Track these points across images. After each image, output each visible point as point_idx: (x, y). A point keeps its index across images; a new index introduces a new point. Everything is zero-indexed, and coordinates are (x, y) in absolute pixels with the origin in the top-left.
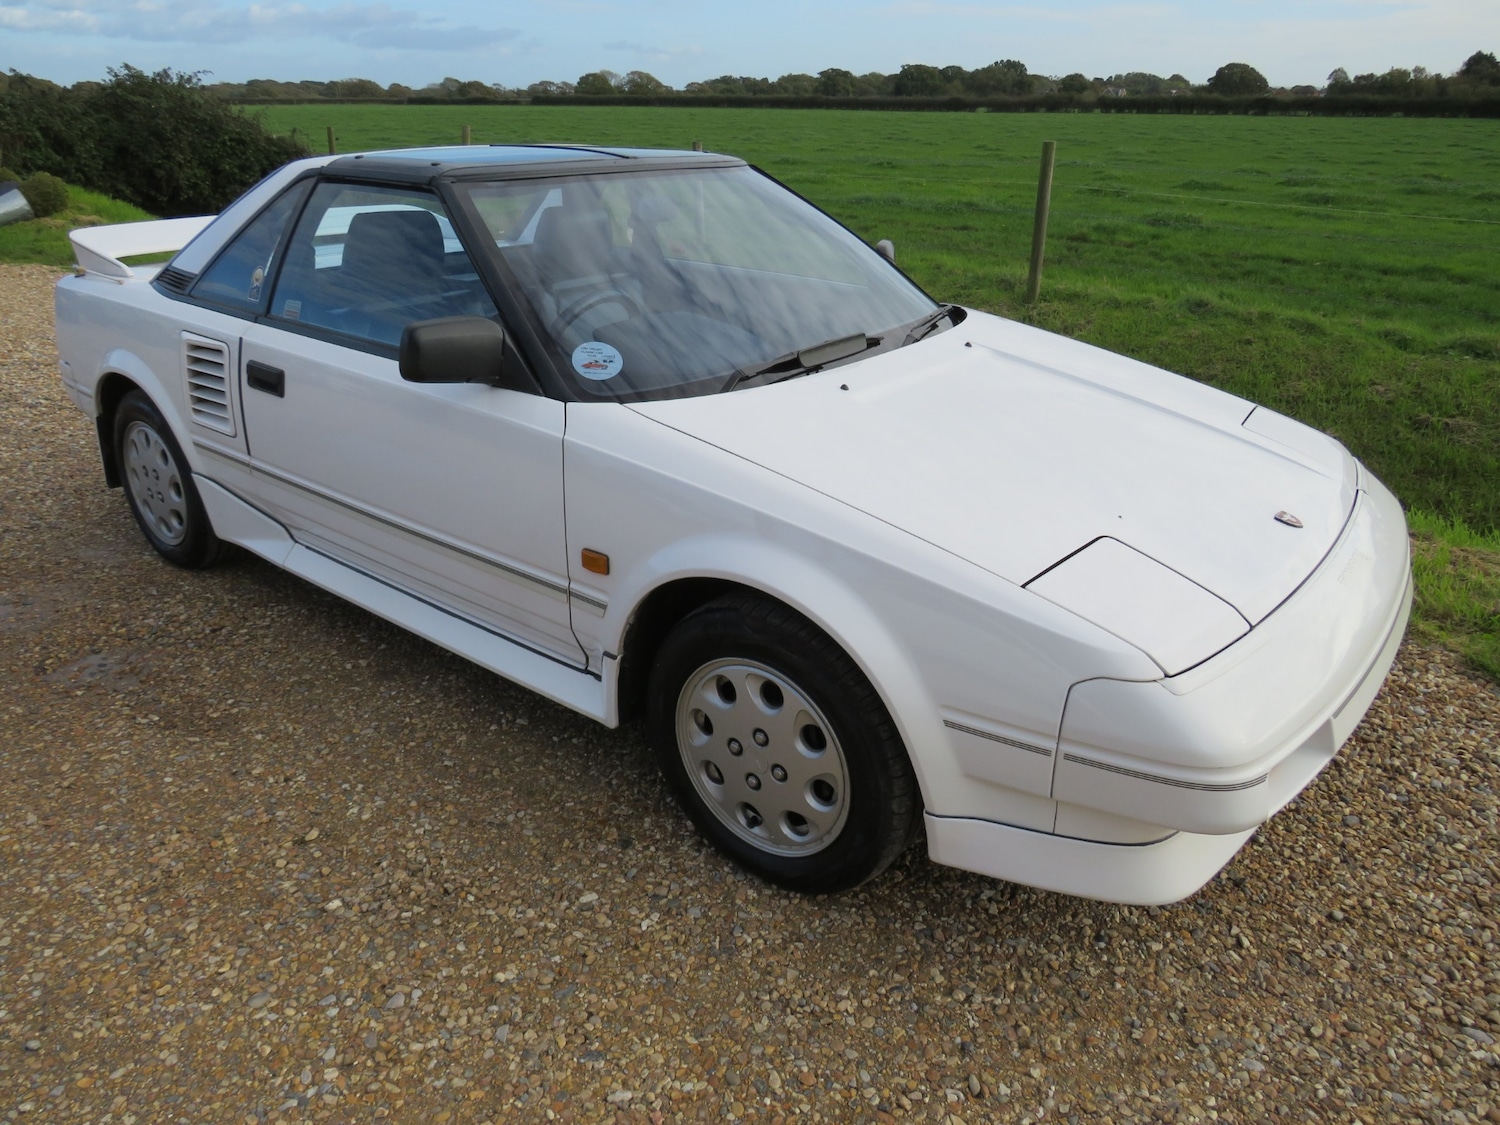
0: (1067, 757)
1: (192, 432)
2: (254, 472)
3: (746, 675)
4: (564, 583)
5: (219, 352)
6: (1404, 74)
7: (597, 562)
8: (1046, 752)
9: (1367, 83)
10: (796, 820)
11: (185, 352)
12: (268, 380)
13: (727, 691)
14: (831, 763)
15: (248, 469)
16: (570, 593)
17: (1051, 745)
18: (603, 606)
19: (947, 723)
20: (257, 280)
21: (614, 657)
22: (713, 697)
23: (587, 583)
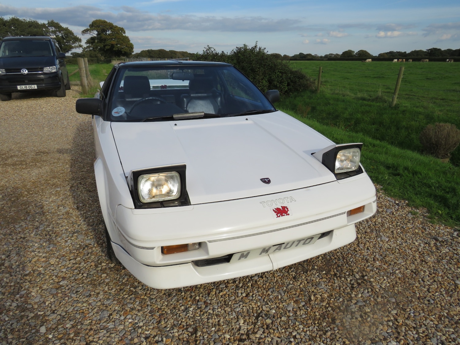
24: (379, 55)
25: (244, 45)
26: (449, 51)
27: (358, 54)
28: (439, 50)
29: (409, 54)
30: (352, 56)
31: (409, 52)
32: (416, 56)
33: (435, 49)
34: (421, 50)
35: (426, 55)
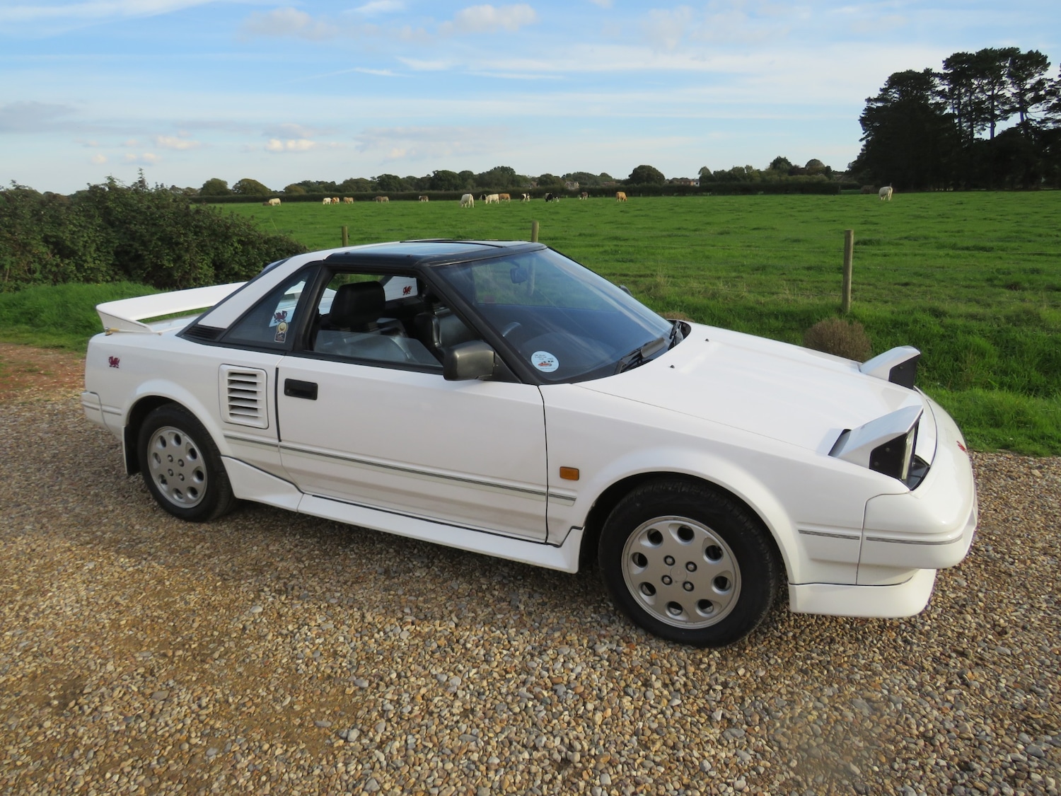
0: (869, 539)
1: (224, 429)
2: (282, 450)
3: (667, 526)
4: (545, 490)
5: (254, 375)
6: (741, 170)
7: (570, 474)
8: (857, 538)
9: (721, 175)
10: (704, 604)
11: (227, 378)
12: (303, 390)
13: (656, 537)
14: (728, 564)
15: (276, 449)
16: (548, 495)
17: (859, 534)
18: (573, 499)
19: (801, 532)
20: (282, 330)
21: (580, 529)
22: (647, 543)
23: (562, 487)
24: (286, 188)
25: (109, 178)
26: (411, 179)
27: (239, 188)
28: (396, 177)
29: (341, 185)
30: (227, 192)
31: (342, 182)
32: (357, 190)
33: (388, 177)
34: (361, 179)
35: (374, 189)
